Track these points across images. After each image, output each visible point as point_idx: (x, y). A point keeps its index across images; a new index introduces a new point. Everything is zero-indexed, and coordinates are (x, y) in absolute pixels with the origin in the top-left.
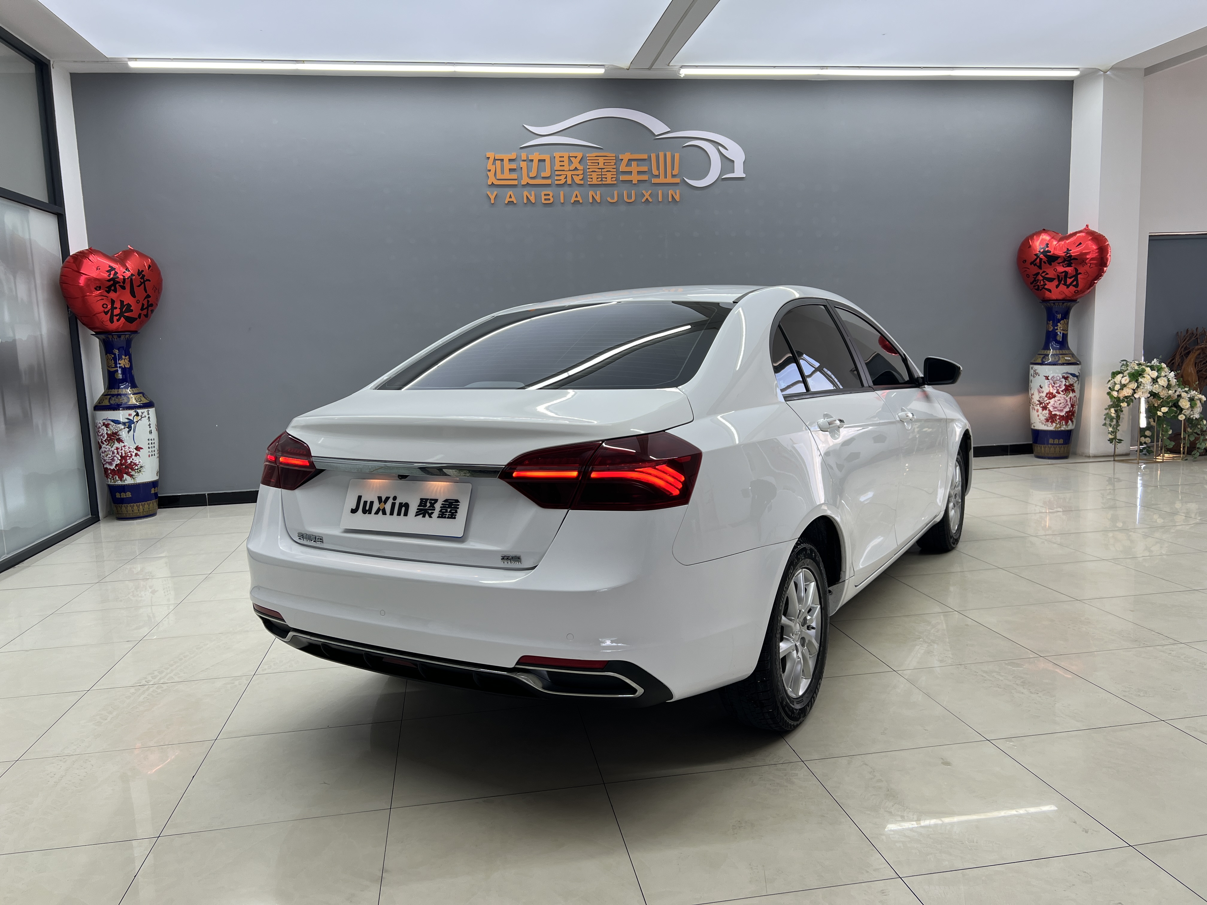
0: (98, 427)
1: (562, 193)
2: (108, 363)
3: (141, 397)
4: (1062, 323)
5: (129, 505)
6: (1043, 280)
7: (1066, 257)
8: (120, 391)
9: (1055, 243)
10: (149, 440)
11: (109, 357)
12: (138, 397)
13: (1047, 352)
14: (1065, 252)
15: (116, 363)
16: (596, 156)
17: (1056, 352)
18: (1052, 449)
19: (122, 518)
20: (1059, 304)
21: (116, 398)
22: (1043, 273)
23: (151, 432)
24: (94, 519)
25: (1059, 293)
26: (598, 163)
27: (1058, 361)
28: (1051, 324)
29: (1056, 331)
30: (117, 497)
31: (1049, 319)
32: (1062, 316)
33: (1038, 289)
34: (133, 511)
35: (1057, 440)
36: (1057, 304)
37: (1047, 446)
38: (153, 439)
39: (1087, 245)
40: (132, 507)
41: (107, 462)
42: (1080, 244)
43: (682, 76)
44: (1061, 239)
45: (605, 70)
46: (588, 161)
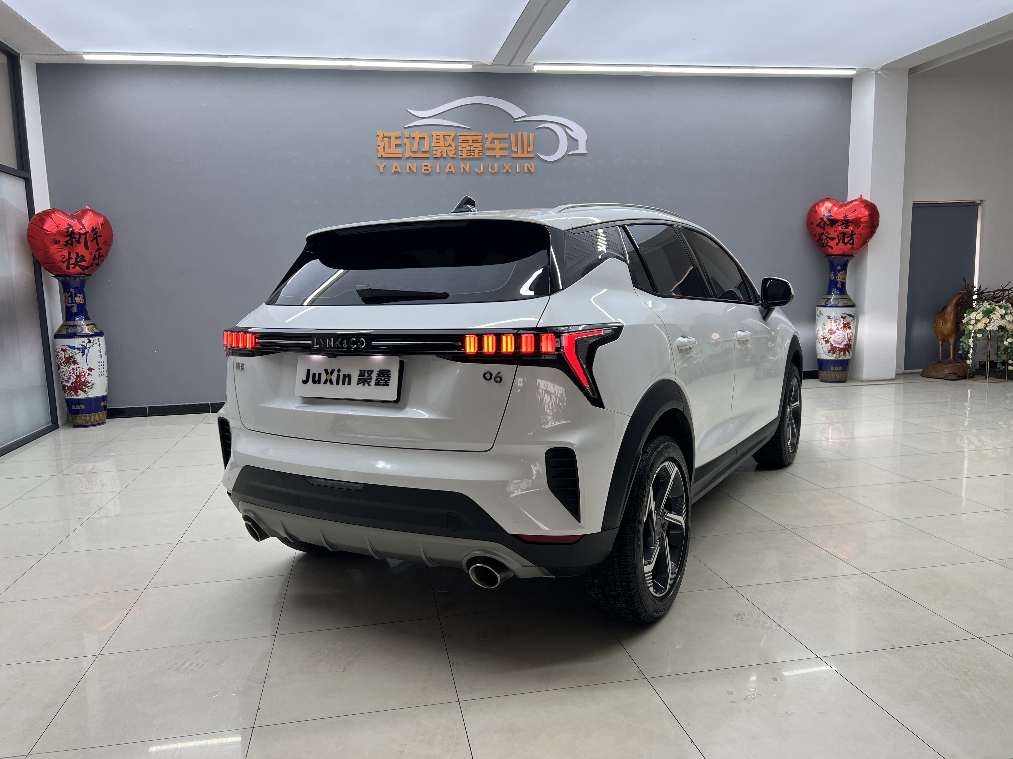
0: (57, 351)
1: (438, 165)
2: (65, 299)
3: (93, 327)
4: (841, 273)
5: (83, 415)
6: (826, 239)
7: (844, 221)
8: (76, 323)
9: (836, 209)
10: (99, 362)
11: (66, 295)
12: (90, 327)
13: (829, 297)
14: (843, 217)
15: (72, 300)
16: (466, 135)
17: (836, 297)
18: (833, 375)
19: (77, 426)
20: (839, 258)
21: (73, 328)
22: (826, 233)
23: (101, 356)
24: (54, 426)
25: (839, 249)
26: (468, 141)
27: (838, 303)
28: (833, 274)
29: (837, 280)
30: (73, 408)
31: (831, 271)
32: (841, 268)
33: (822, 246)
34: (86, 421)
35: (838, 367)
36: (837, 258)
37: (829, 372)
38: (102, 362)
39: (861, 211)
40: (86, 417)
41: (65, 380)
42: (855, 210)
43: (535, 72)
44: (840, 207)
45: (473, 66)
46: (459, 139)
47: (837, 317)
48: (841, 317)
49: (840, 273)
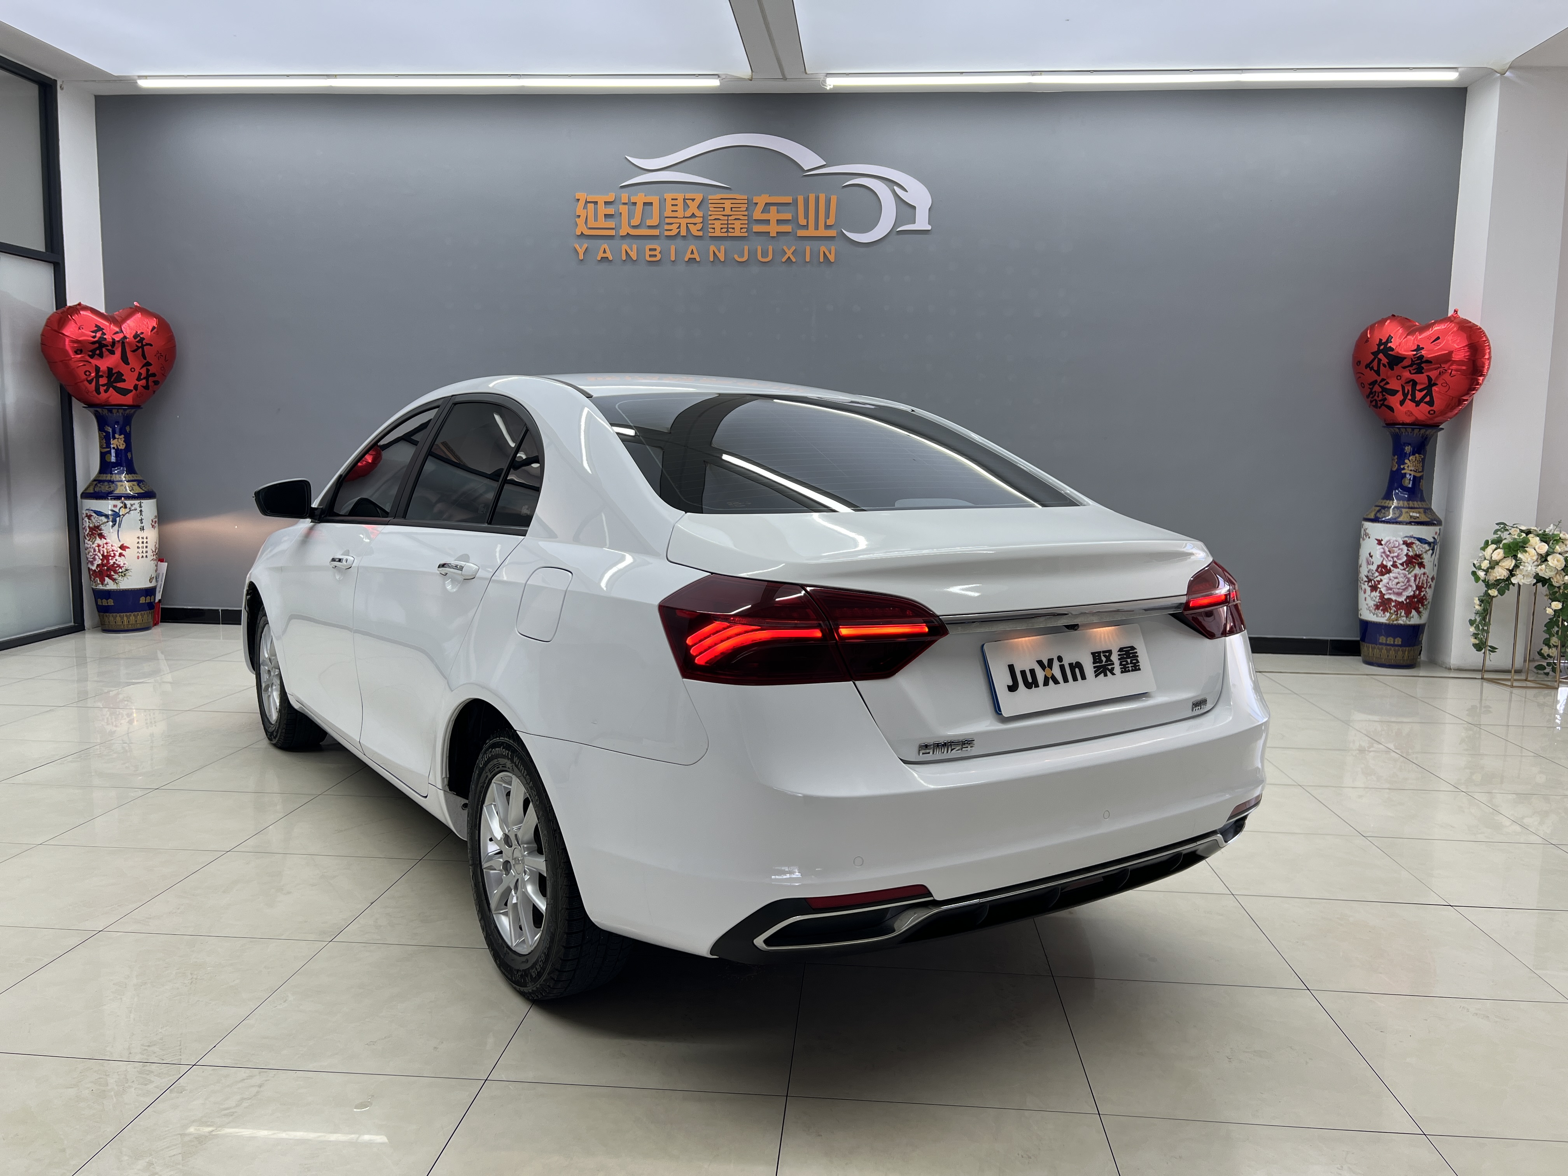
1: (673, 248)
3: (134, 485)
4: (1413, 459)
5: (112, 615)
6: (1382, 392)
7: (1415, 358)
10: (139, 538)
11: (104, 435)
13: (1385, 503)
14: (1415, 352)
15: (110, 443)
16: (721, 199)
17: (1398, 504)
18: (1384, 651)
20: (1408, 430)
23: (145, 530)
24: (78, 627)
26: (724, 208)
27: (1399, 517)
28: (1396, 460)
31: (1393, 453)
34: (117, 623)
35: (1391, 638)
36: (1403, 430)
37: (1376, 647)
38: (145, 538)
40: (115, 618)
41: (89, 561)
43: (828, 88)
45: (720, 81)
46: (710, 205)
47: (1395, 542)
48: (1403, 544)
49: (1410, 458)
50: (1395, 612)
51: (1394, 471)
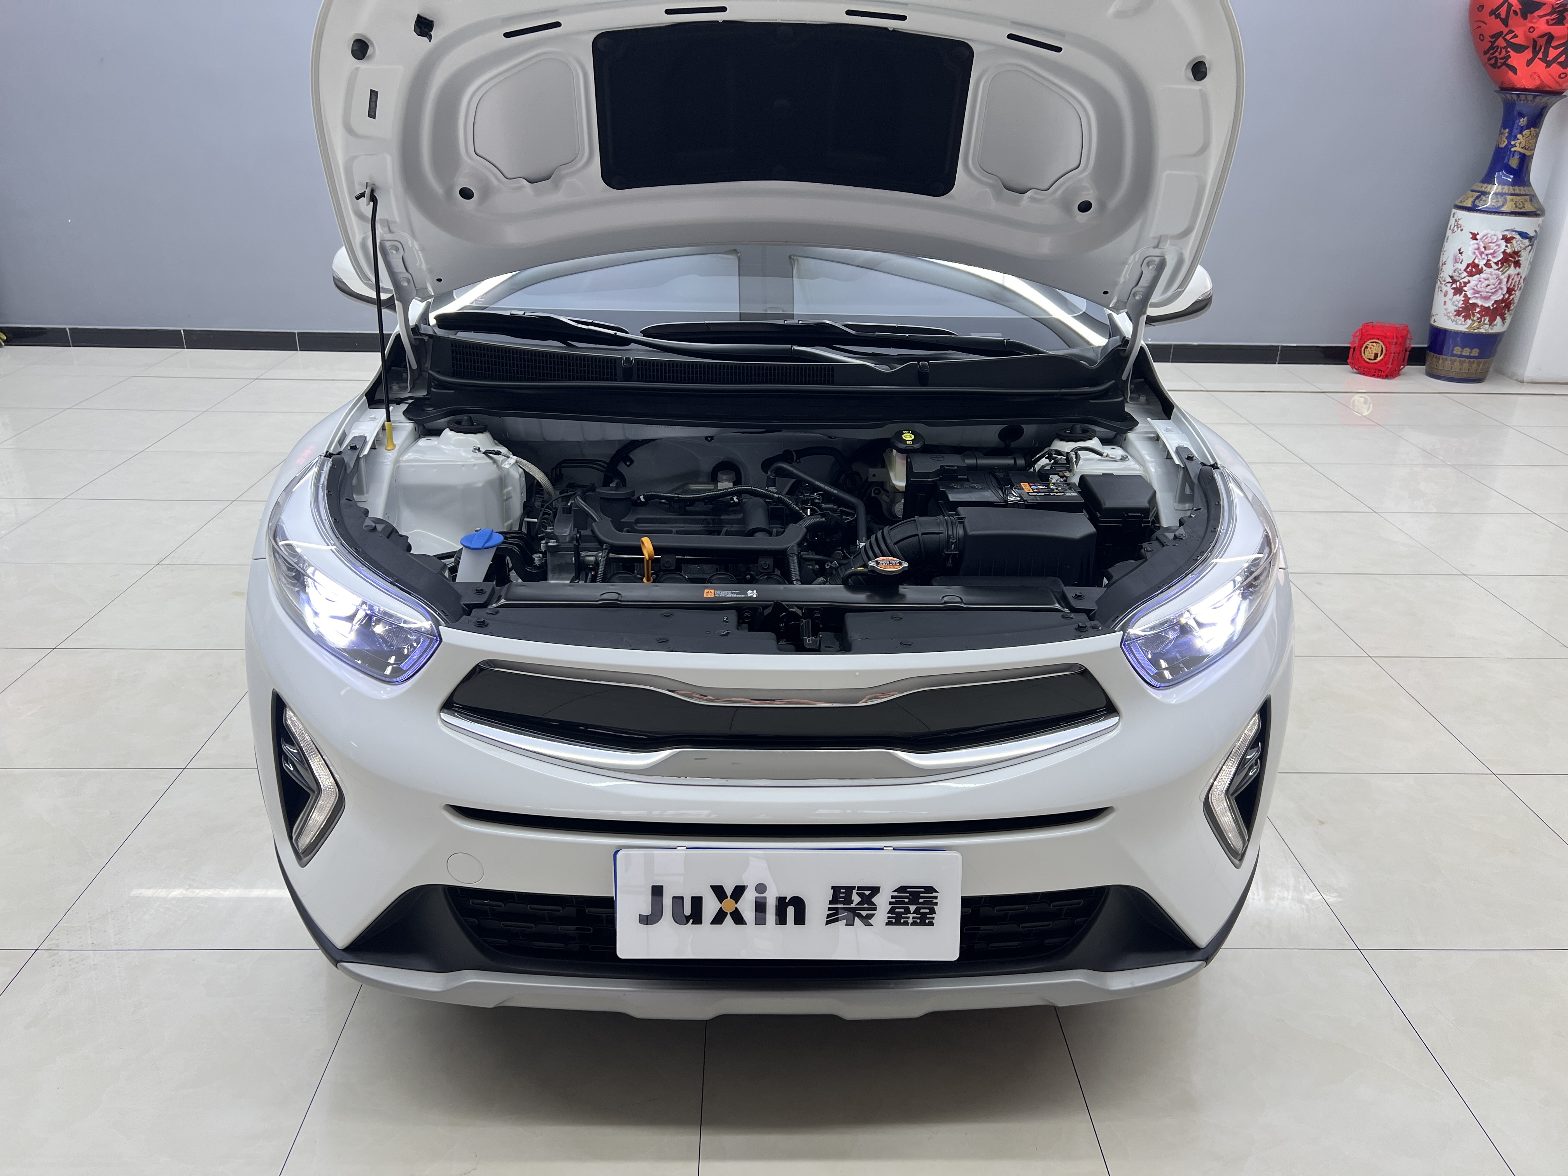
4: (1526, 134)
6: (1506, 47)
7: (1556, 5)
13: (1486, 188)
17: (1503, 189)
18: (1457, 364)
20: (1526, 97)
22: (1507, 34)
25: (1531, 76)
28: (1507, 135)
29: (1513, 149)
31: (1505, 125)
32: (1530, 119)
33: (1494, 66)
35: (1467, 349)
36: (1523, 97)
37: (1449, 358)
47: (1493, 237)
48: (1502, 239)
49: (1524, 133)
50: (1478, 319)
51: (1501, 148)
